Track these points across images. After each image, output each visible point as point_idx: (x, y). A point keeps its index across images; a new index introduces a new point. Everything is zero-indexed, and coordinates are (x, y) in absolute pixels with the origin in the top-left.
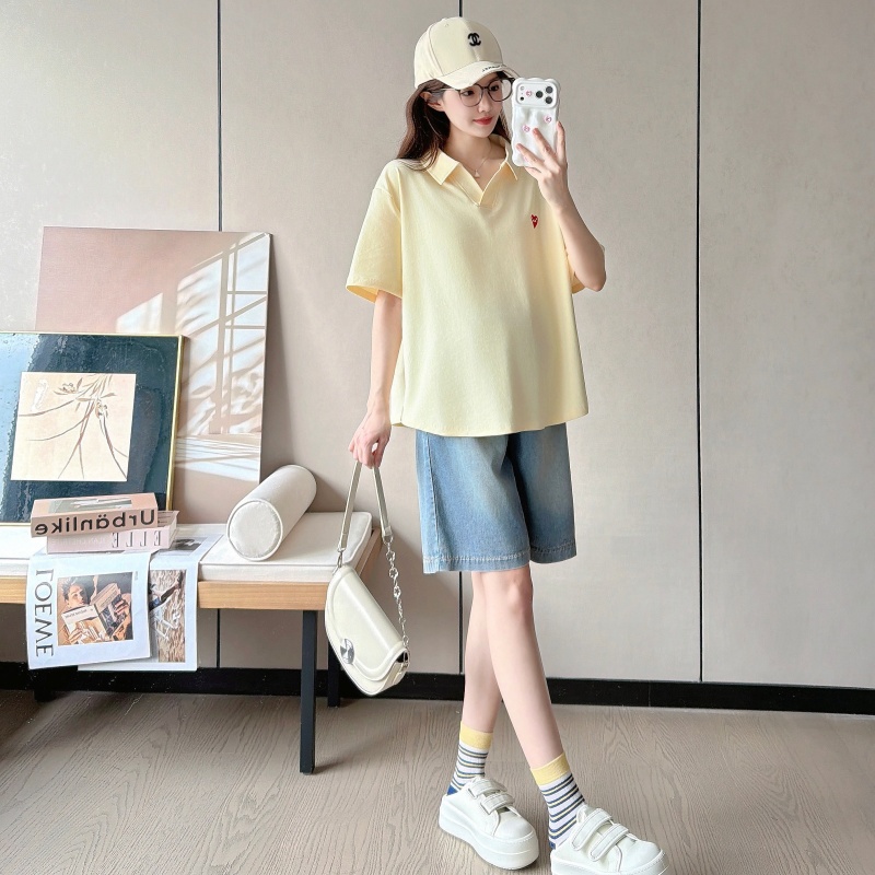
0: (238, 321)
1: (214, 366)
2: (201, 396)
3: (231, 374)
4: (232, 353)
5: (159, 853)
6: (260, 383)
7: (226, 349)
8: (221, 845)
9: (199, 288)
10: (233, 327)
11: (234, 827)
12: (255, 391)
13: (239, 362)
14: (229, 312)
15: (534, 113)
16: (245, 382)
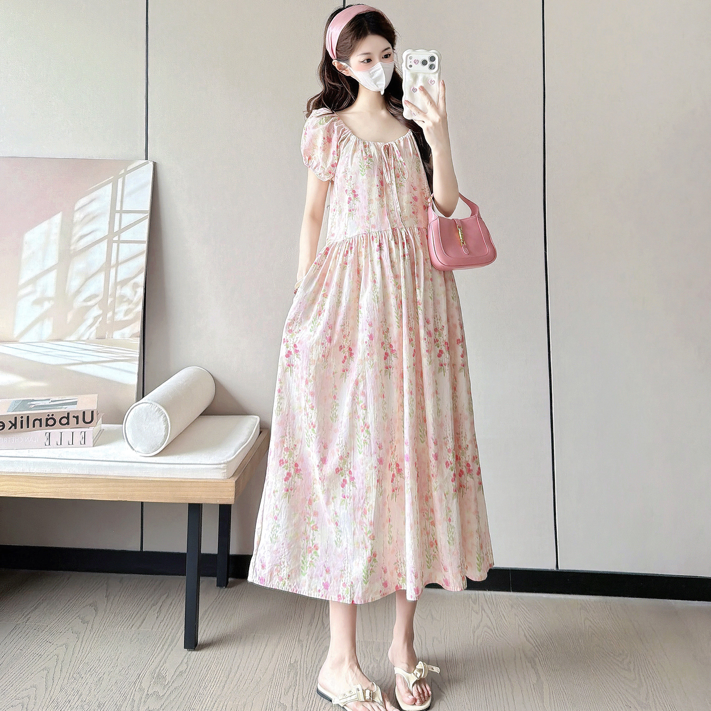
0: (125, 236)
1: (101, 277)
2: (89, 303)
3: (116, 283)
4: (118, 264)
6: (141, 291)
7: (113, 261)
9: (93, 207)
10: (119, 242)
12: (135, 299)
13: (124, 272)
14: (116, 228)
15: (421, 77)
16: (127, 291)
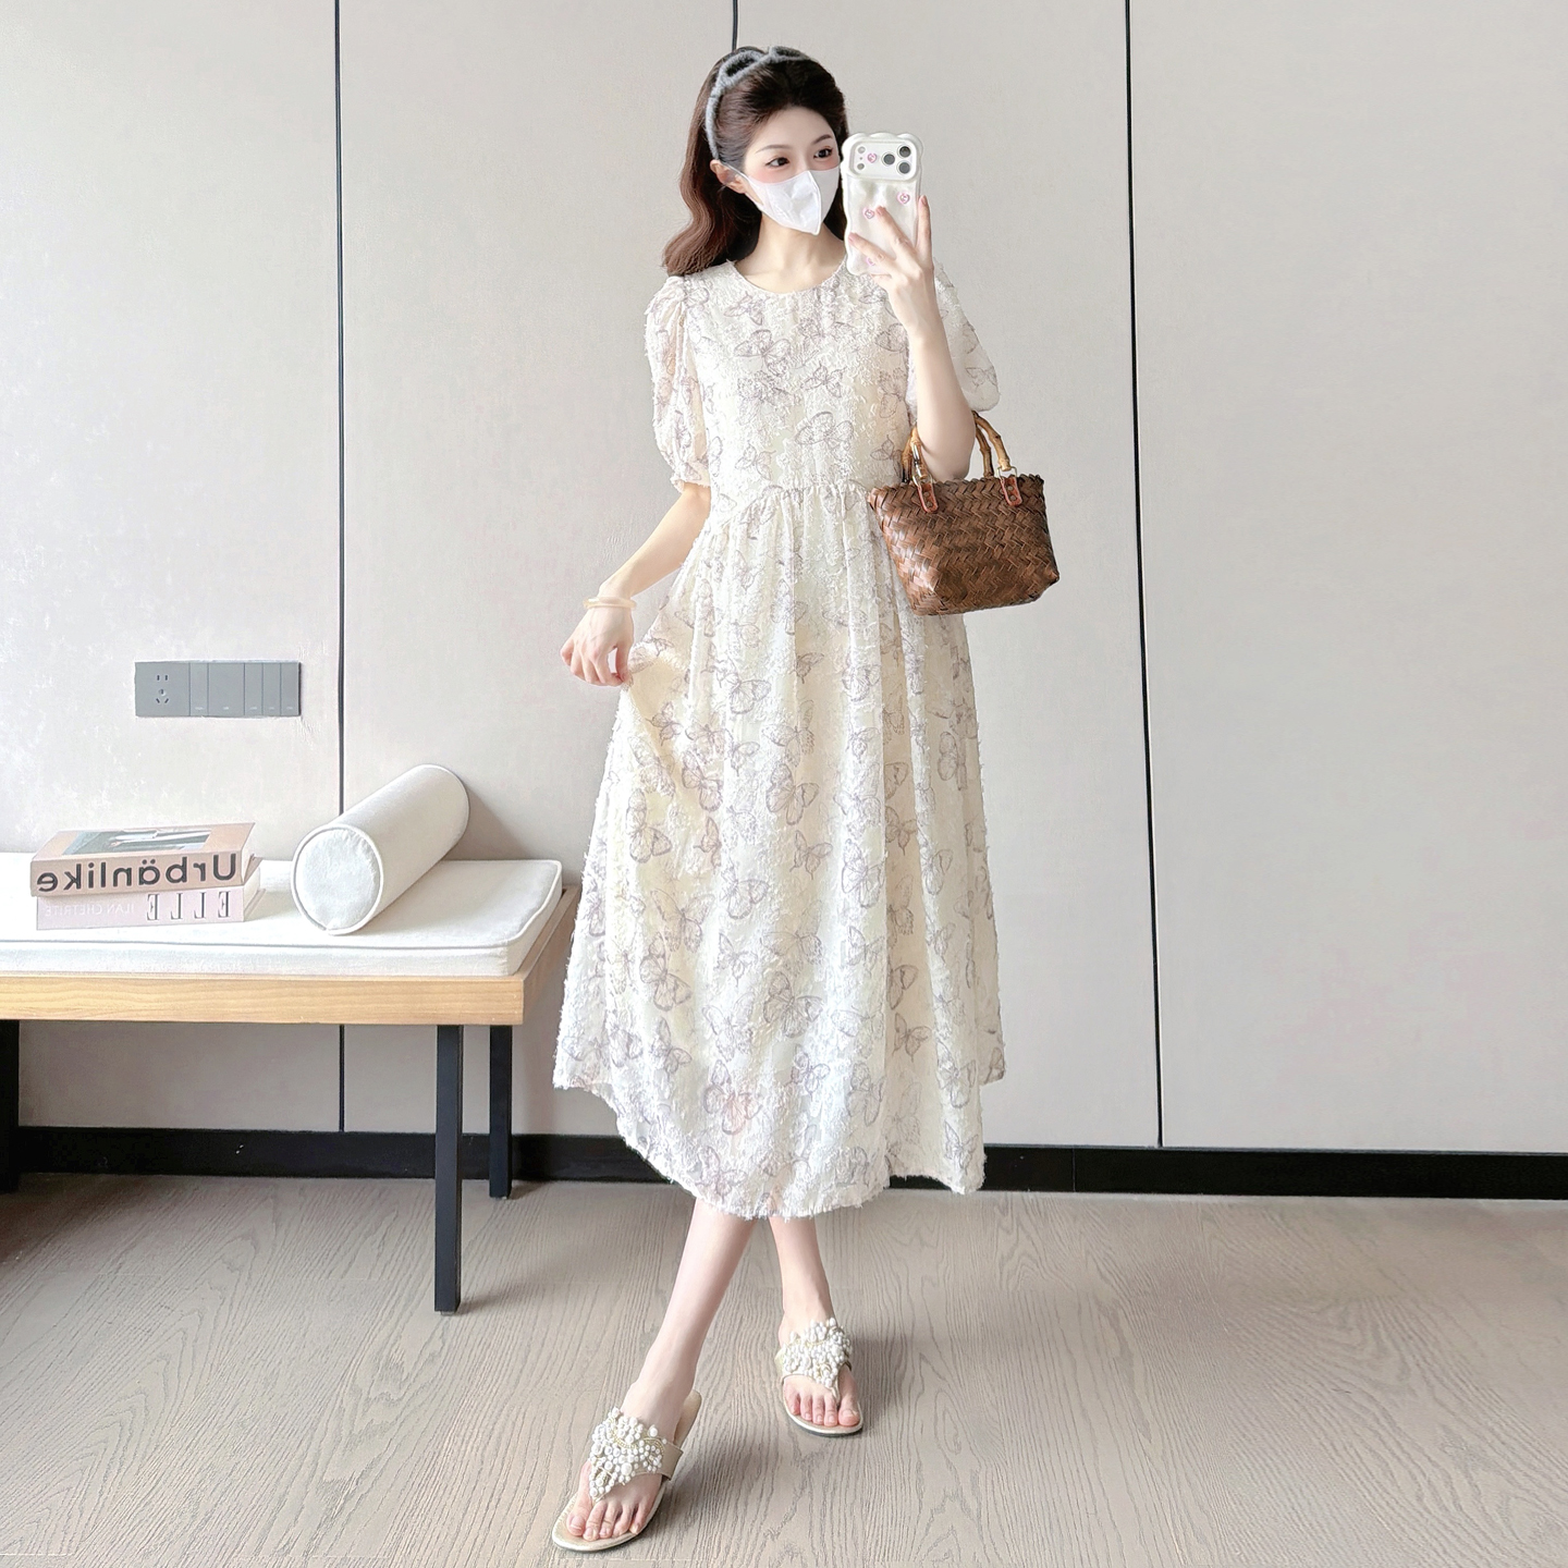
5: (234, 1460)
8: (341, 1446)
11: (364, 1412)
15: (882, 189)
